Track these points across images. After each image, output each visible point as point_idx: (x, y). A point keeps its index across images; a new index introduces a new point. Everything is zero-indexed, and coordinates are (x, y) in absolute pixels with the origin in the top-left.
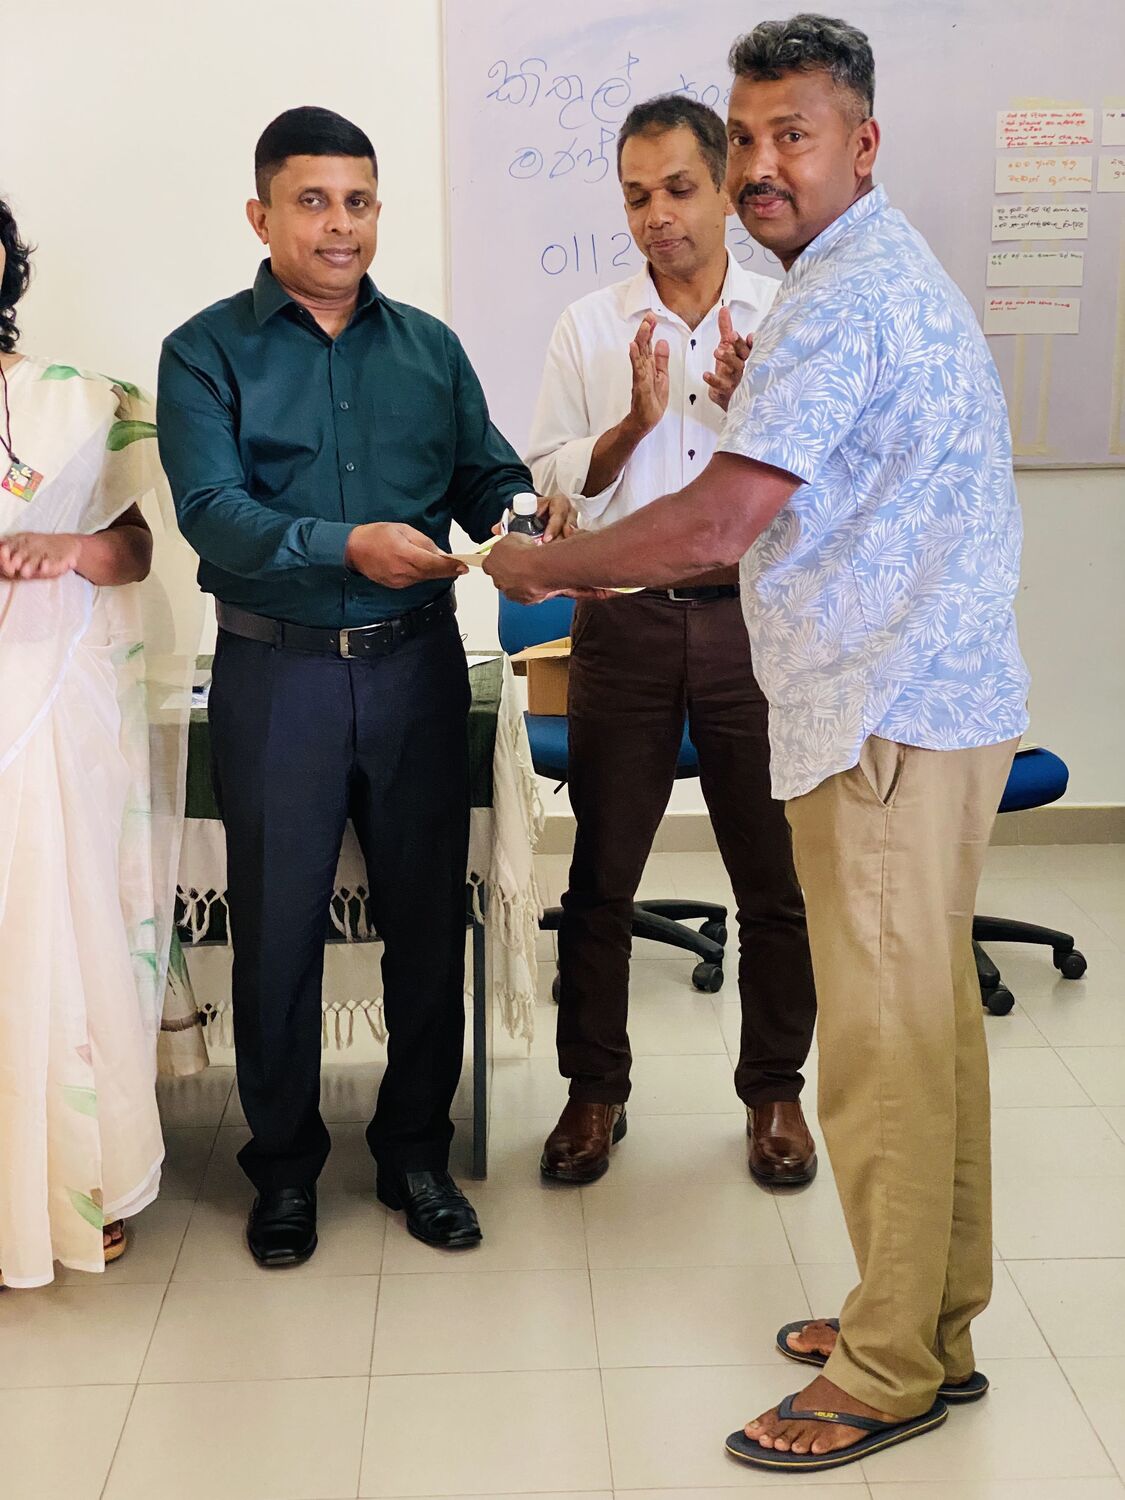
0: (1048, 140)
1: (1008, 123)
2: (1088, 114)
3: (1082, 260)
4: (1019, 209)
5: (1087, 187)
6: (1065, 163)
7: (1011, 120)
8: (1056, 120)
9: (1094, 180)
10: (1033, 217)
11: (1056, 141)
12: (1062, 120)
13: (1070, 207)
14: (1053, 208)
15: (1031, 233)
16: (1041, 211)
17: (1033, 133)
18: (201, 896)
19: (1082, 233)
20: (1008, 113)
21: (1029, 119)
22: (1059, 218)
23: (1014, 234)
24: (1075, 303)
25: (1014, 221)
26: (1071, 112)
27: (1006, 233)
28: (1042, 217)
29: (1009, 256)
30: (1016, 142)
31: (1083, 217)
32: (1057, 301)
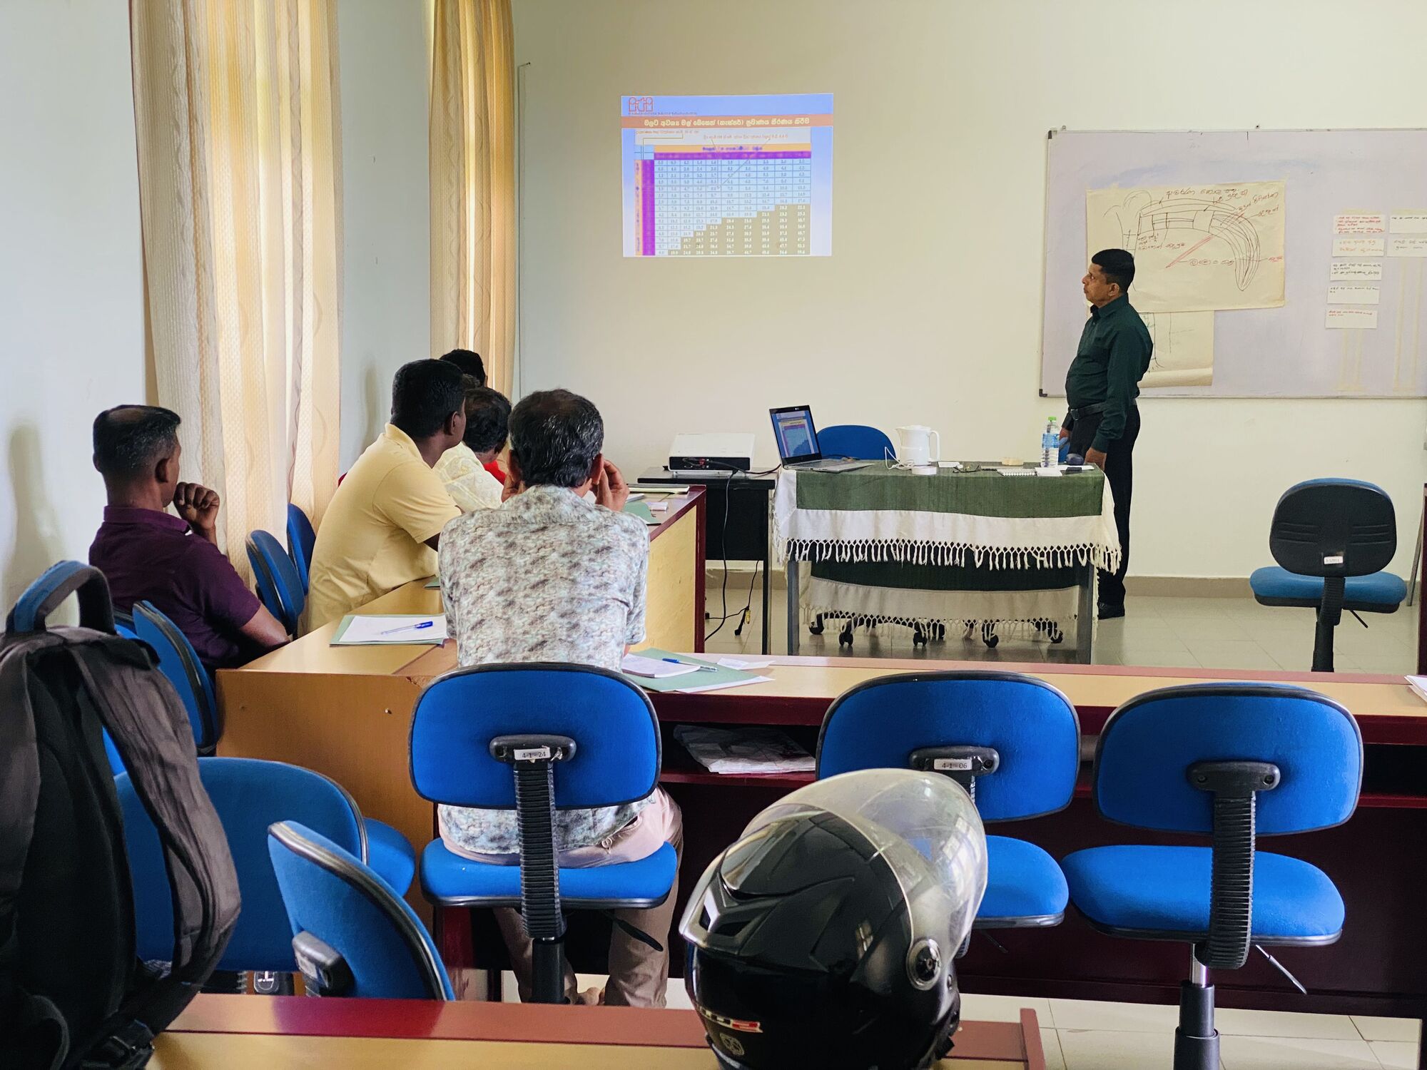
0: (1361, 230)
1: (1340, 222)
2: (1382, 218)
3: (1378, 291)
4: (1345, 265)
5: (1381, 254)
6: (1370, 242)
7: (1340, 220)
8: (1364, 220)
9: (1385, 253)
10: (1352, 269)
11: (1365, 231)
12: (1367, 220)
13: (1374, 264)
14: (1363, 264)
15: (1352, 277)
16: (1356, 266)
17: (1353, 227)
18: (980, 548)
19: (1379, 277)
20: (1339, 216)
21: (1353, 220)
22: (1367, 269)
23: (1343, 277)
24: (1375, 313)
25: (1342, 271)
26: (1373, 216)
27: (1339, 277)
28: (1357, 268)
29: (1340, 288)
30: (1343, 231)
31: (1379, 269)
32: (1366, 311)
